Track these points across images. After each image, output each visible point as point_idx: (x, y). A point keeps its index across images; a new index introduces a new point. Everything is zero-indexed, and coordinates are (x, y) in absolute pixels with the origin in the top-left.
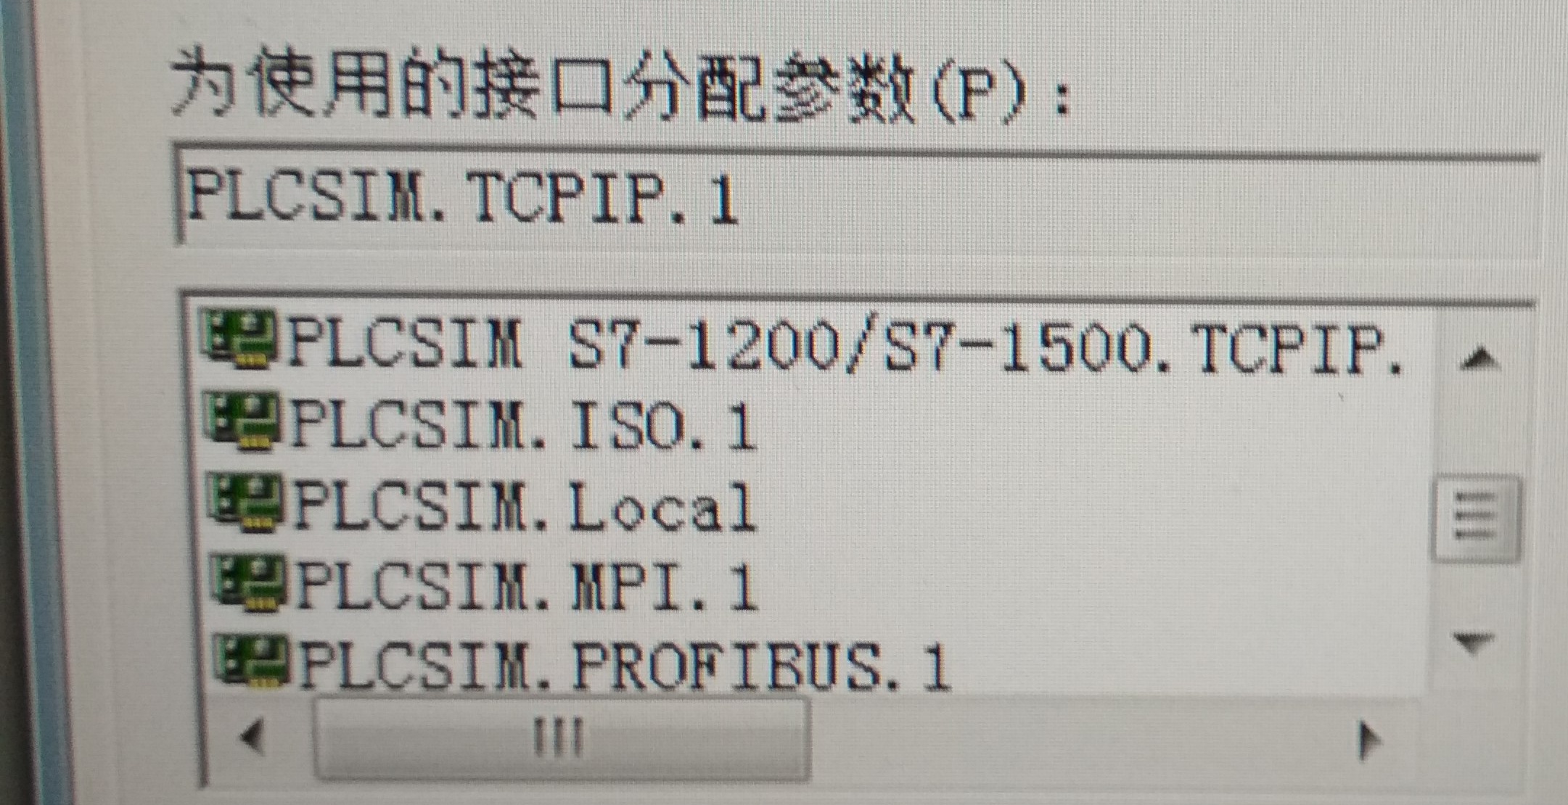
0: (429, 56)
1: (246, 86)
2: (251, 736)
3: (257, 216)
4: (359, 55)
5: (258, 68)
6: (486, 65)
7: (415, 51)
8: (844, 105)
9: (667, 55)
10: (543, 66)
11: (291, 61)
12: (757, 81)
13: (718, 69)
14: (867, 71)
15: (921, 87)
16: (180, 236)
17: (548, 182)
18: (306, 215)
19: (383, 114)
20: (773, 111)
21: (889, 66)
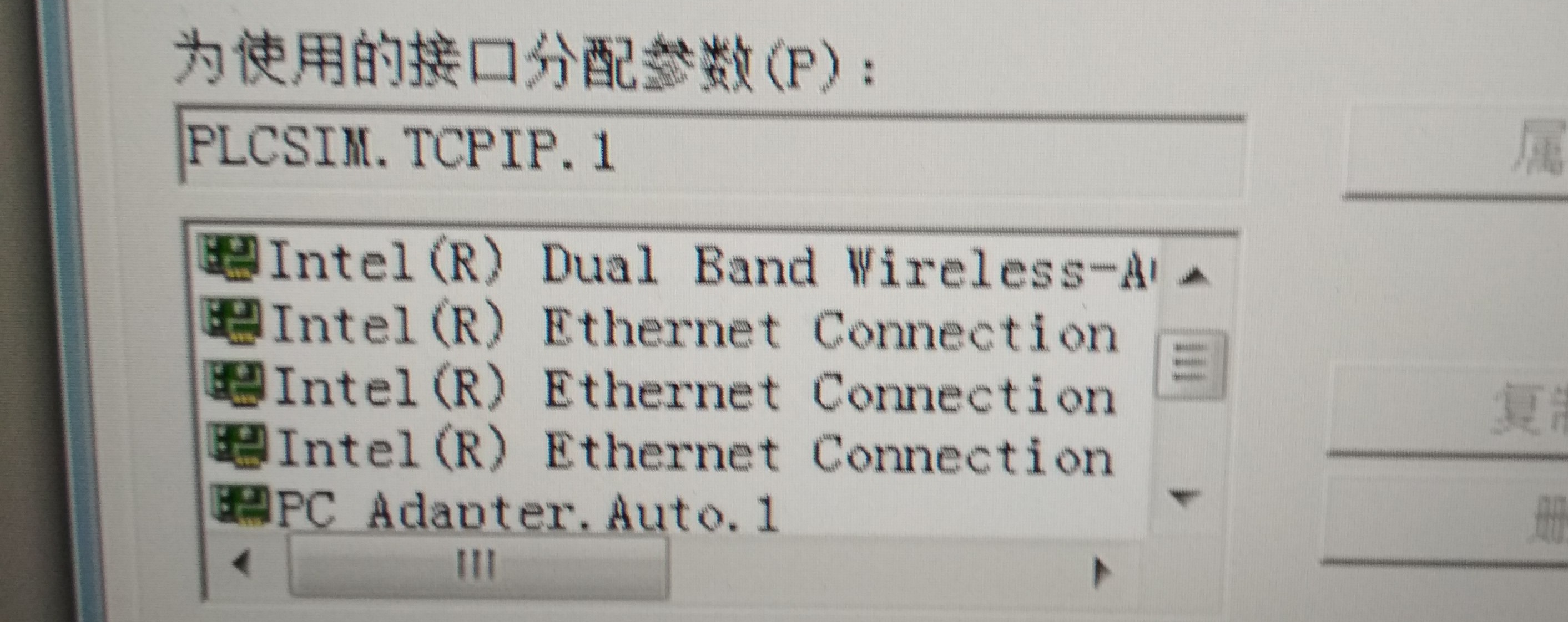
0: (374, 38)
1: (232, 60)
2: (241, 562)
3: (243, 162)
4: (320, 38)
5: (242, 47)
6: (418, 45)
7: (363, 34)
8: (697, 76)
9: (560, 38)
10: (463, 46)
11: (267, 42)
12: (630, 57)
13: (599, 48)
14: (715, 50)
15: (757, 64)
16: (183, 178)
17: (467, 137)
18: (280, 162)
19: (340, 82)
20: (642, 80)
21: (732, 46)
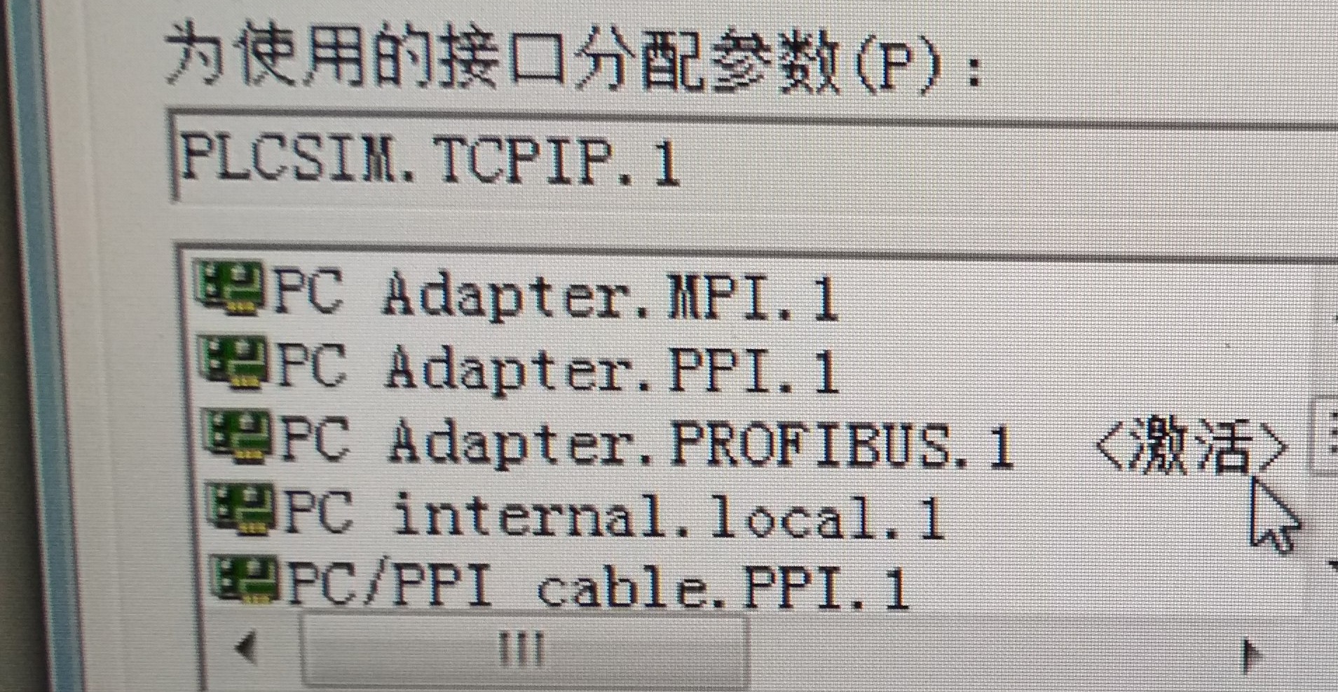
0: (398, 31)
1: (233, 57)
2: (245, 647)
3: (245, 176)
4: (335, 30)
5: (244, 41)
6: (450, 39)
7: (386, 26)
8: (775, 77)
9: (614, 30)
10: (501, 40)
11: (273, 35)
12: (696, 55)
13: (660, 42)
14: (796, 45)
15: (845, 59)
16: (175, 195)
17: (507, 146)
18: (289, 175)
19: (357, 83)
20: (711, 82)
21: (816, 41)
